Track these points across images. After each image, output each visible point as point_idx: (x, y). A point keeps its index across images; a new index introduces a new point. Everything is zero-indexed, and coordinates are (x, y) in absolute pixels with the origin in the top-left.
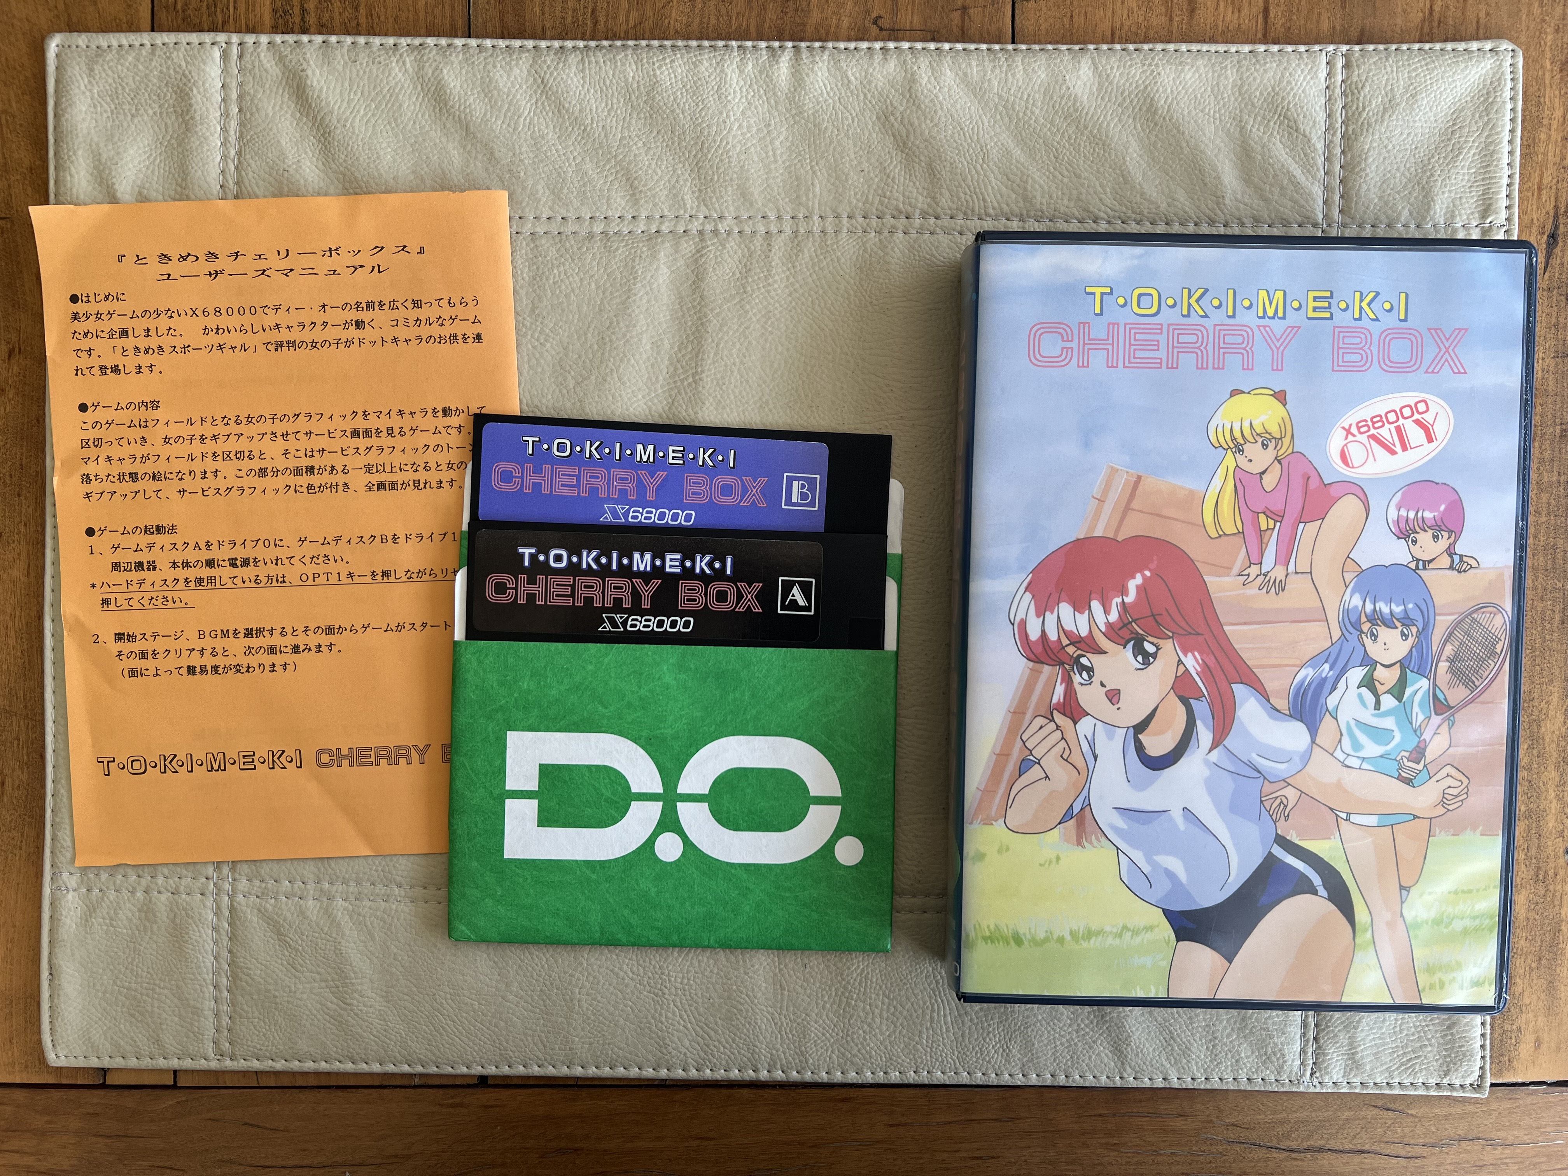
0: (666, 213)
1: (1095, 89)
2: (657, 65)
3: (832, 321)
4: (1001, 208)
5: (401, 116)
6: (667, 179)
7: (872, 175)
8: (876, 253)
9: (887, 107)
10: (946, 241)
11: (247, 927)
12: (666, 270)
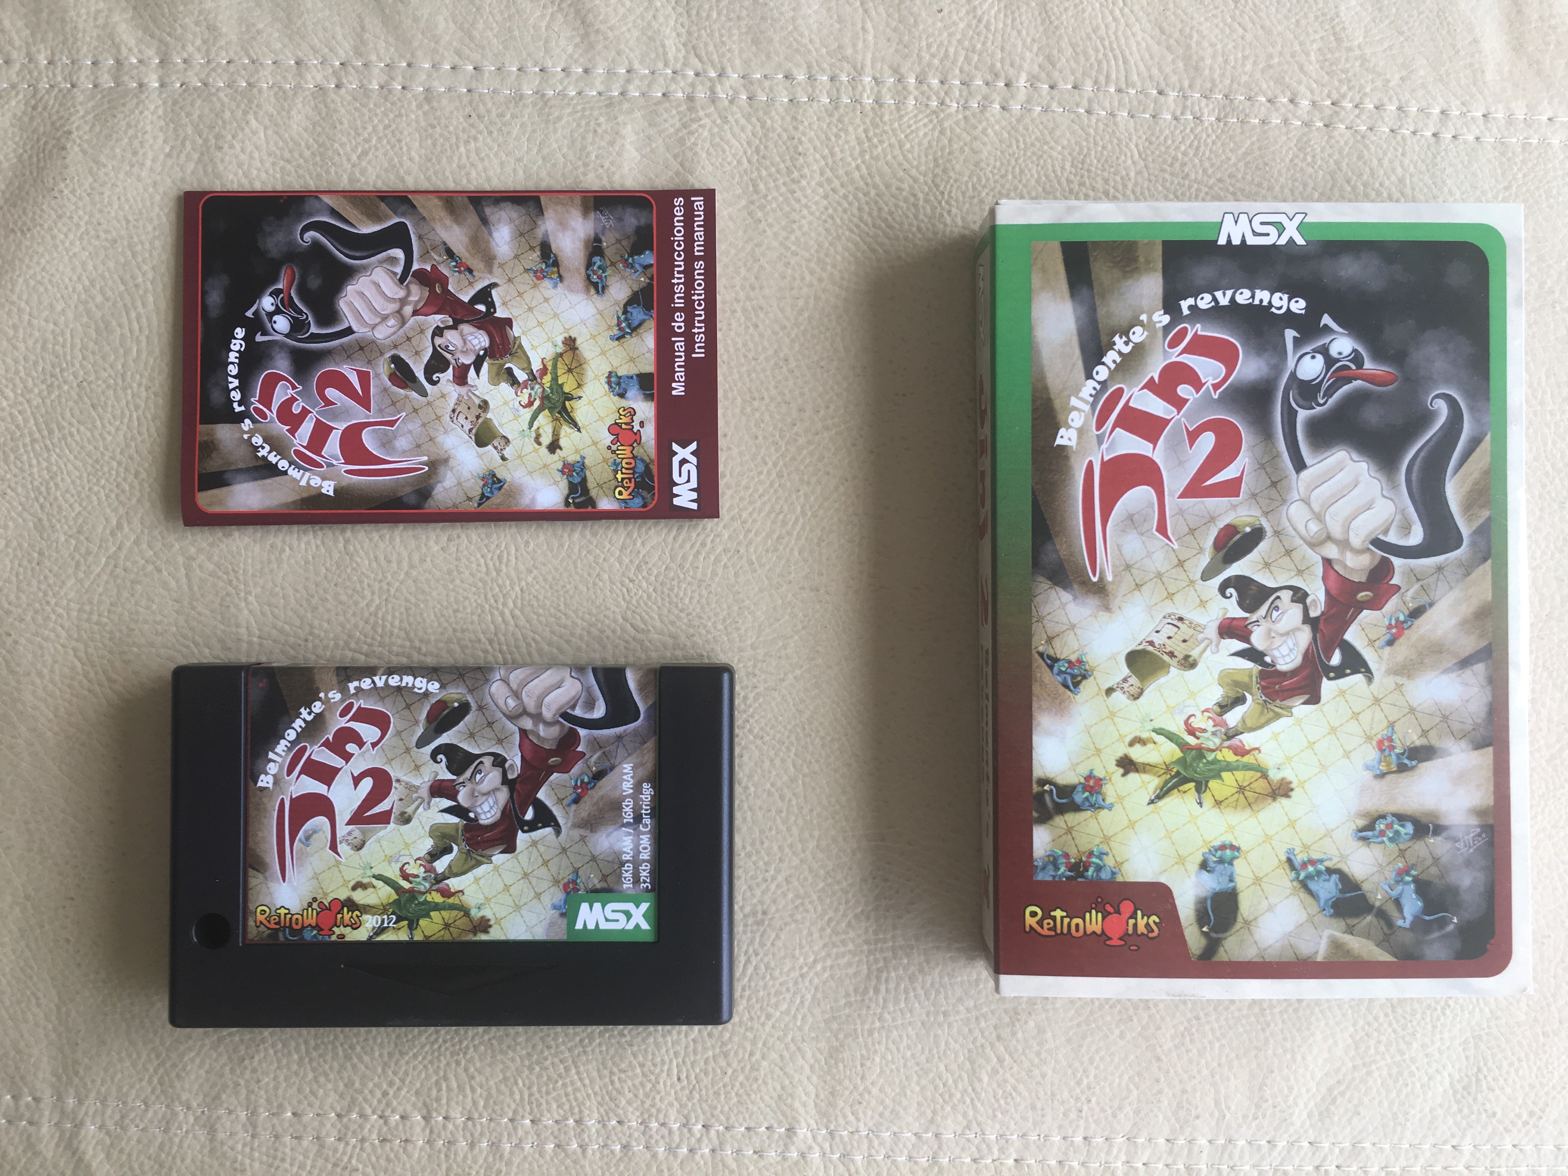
0: (636, 65)
3: (889, 238)
8: (959, 137)
12: (634, 153)
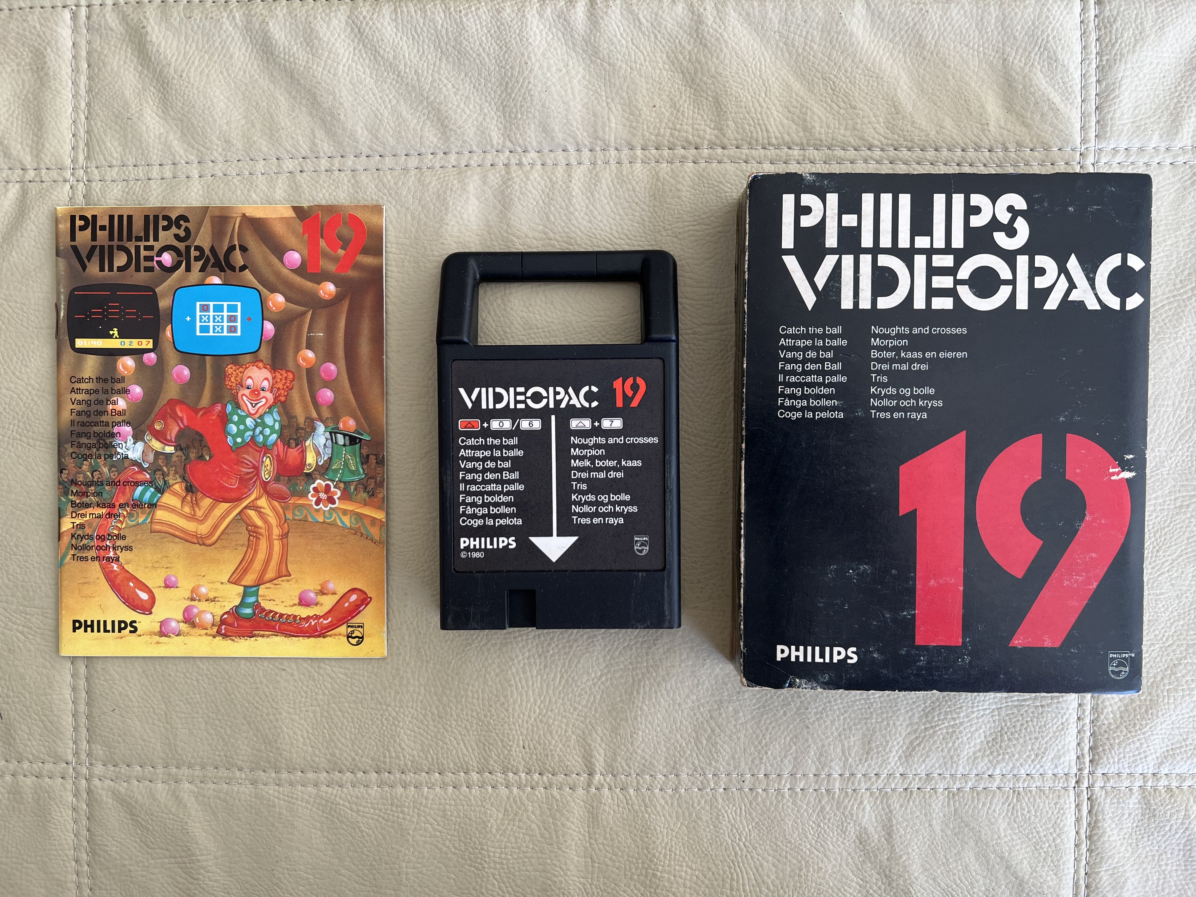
1: (868, 26)
2: (463, 12)
4: (782, 138)
5: (232, 66)
6: (474, 116)
7: (663, 110)
9: (676, 47)
10: (733, 169)
11: (103, 808)
